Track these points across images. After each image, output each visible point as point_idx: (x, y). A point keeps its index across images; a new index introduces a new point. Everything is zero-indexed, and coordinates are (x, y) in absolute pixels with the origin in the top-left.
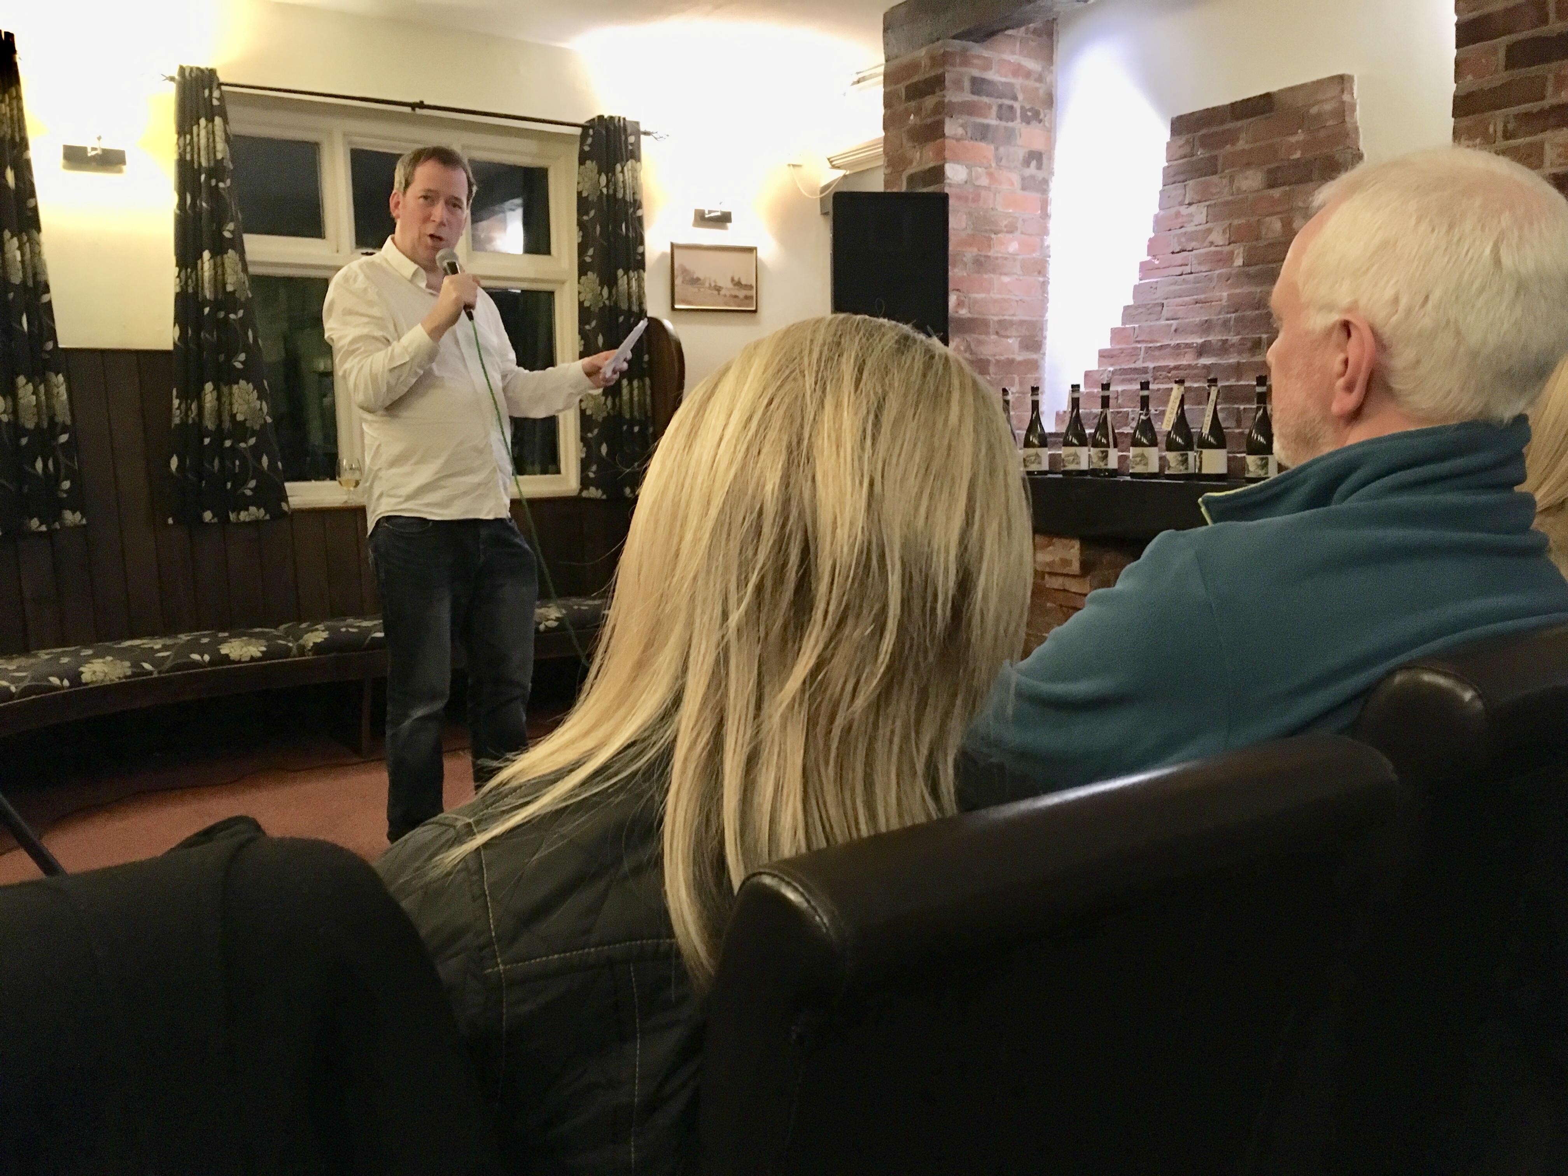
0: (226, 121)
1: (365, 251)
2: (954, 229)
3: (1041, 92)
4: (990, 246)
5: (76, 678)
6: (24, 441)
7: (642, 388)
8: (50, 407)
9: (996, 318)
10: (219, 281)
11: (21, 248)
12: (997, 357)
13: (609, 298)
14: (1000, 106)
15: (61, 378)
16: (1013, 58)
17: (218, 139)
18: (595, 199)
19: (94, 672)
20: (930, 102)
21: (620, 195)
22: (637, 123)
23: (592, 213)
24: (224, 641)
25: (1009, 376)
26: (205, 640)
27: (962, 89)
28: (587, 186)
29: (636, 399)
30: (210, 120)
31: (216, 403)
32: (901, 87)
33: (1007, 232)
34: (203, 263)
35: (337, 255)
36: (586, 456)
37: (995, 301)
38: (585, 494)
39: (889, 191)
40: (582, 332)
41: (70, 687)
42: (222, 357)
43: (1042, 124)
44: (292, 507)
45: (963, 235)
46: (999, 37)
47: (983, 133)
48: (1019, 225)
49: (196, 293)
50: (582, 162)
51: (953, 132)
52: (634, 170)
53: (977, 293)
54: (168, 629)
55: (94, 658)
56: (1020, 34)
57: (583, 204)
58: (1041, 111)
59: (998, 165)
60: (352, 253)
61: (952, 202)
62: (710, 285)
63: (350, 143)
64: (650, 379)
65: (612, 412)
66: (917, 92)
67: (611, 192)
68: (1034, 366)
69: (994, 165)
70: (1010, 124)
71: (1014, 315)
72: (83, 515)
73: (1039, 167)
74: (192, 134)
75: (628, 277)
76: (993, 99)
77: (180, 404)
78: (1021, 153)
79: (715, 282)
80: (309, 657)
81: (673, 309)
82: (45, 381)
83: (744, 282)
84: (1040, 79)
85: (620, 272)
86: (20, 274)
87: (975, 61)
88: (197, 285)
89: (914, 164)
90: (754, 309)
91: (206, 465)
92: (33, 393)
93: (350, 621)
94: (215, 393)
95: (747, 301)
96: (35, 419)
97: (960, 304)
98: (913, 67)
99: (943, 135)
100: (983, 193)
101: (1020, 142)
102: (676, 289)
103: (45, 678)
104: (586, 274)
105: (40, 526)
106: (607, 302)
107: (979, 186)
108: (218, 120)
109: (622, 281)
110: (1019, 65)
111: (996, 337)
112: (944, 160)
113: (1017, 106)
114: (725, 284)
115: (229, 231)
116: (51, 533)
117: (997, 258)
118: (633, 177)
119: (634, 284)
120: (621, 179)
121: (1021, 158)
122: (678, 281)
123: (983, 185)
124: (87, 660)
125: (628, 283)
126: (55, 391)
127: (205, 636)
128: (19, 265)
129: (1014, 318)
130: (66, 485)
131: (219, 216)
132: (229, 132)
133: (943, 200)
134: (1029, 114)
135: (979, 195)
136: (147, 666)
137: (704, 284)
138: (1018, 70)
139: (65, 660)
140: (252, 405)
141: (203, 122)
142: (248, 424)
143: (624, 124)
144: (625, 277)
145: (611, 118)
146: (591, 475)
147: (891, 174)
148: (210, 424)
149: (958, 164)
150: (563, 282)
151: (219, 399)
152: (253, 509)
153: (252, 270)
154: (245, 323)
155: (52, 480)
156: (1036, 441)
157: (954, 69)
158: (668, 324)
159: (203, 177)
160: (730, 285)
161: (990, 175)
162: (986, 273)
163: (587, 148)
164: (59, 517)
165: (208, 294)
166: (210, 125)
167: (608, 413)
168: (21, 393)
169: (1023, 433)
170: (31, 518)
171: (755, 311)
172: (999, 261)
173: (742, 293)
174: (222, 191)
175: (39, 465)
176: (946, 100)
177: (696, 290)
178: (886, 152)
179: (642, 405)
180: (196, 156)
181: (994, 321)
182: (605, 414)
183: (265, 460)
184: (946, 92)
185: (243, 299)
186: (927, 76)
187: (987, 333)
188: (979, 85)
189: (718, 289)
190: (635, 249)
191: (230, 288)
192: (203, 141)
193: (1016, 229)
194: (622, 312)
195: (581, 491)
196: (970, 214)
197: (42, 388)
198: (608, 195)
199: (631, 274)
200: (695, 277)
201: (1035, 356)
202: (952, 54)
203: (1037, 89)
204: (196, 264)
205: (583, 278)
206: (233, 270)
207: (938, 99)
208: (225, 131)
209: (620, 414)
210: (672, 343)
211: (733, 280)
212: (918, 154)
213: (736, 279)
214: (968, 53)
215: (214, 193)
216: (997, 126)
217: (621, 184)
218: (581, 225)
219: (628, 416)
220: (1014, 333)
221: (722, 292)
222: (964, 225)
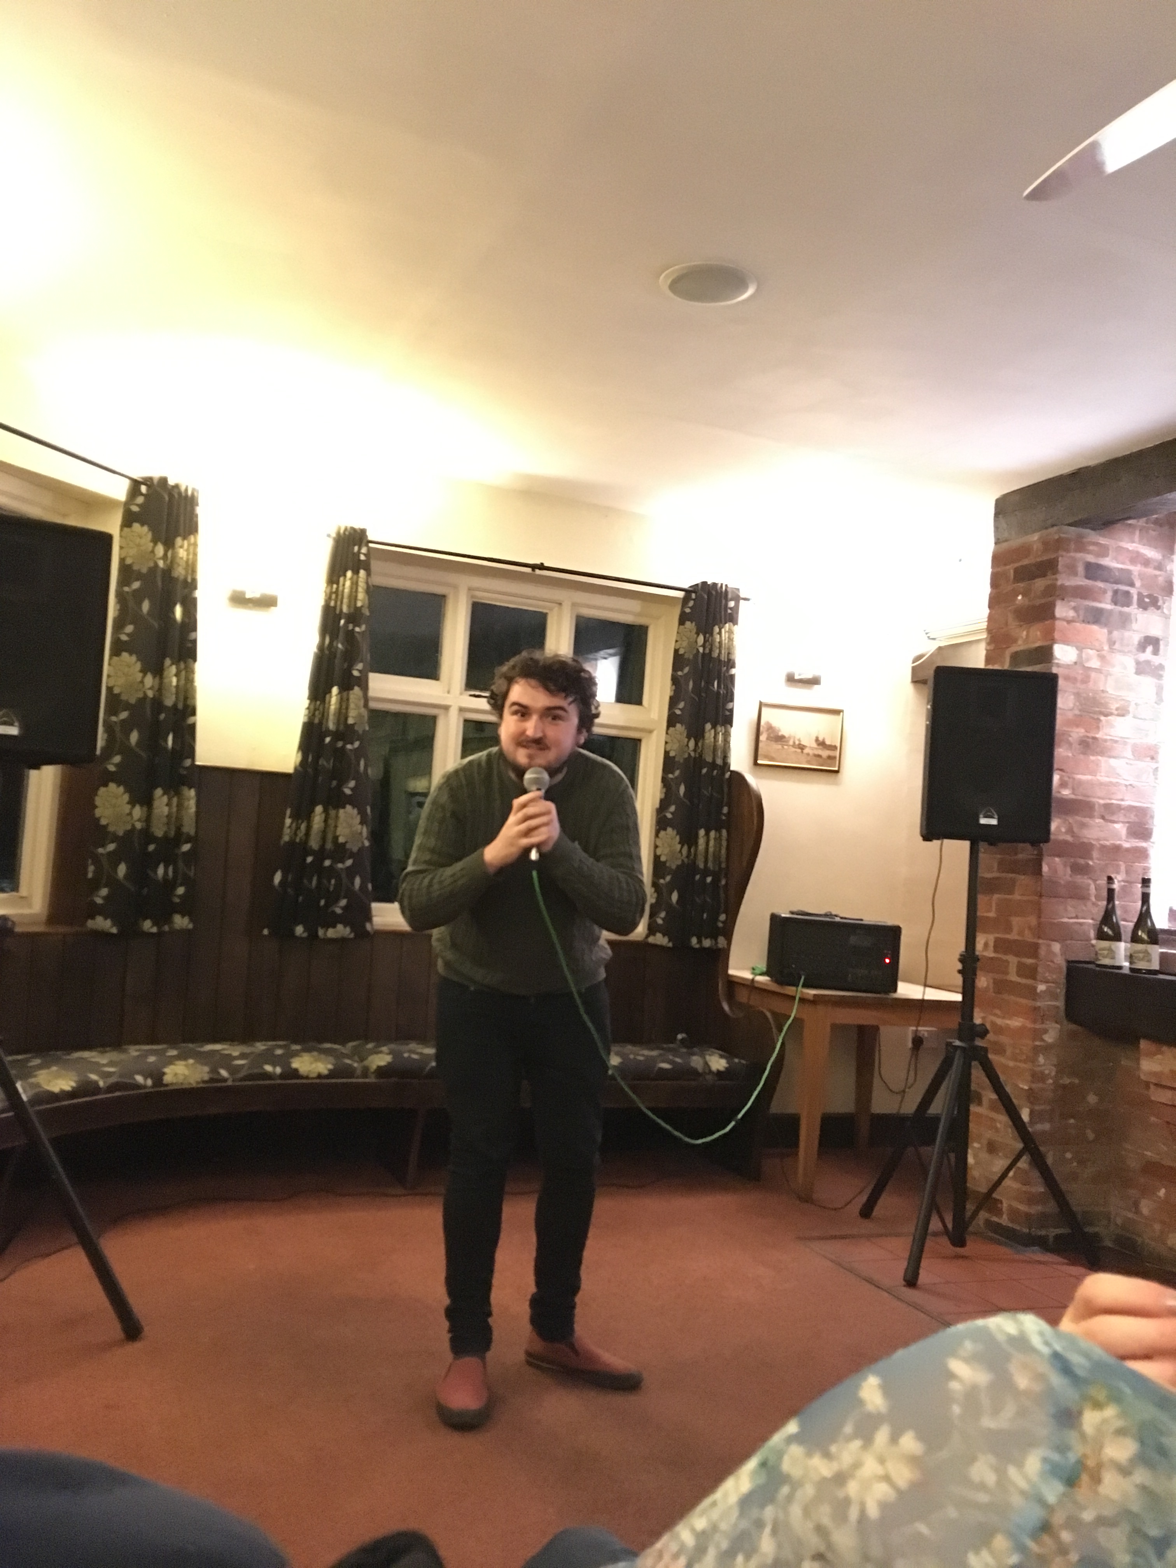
0: (369, 574)
1: (473, 693)
2: (1060, 709)
3: (1161, 579)
4: (1098, 728)
5: (158, 1077)
6: (151, 848)
7: (718, 839)
8: (179, 819)
9: (1102, 802)
10: (342, 713)
11: (177, 675)
12: (1102, 842)
13: (695, 750)
14: (1116, 592)
15: (192, 793)
16: (1131, 546)
17: (360, 589)
18: (691, 657)
19: (176, 1074)
20: (1040, 584)
21: (715, 654)
22: (738, 590)
23: (686, 670)
24: (296, 1054)
25: (1116, 862)
26: (279, 1052)
27: (1075, 574)
28: (685, 644)
29: (711, 850)
30: (356, 572)
31: (322, 824)
32: (1010, 569)
33: (1118, 715)
34: (331, 697)
35: (449, 695)
36: (656, 903)
37: (1101, 784)
38: (651, 940)
39: (990, 667)
40: (664, 780)
41: (153, 1087)
42: (334, 783)
43: (1159, 611)
44: (376, 927)
45: (1070, 715)
46: (1118, 526)
47: (1097, 617)
48: (1131, 709)
49: (321, 723)
50: (682, 622)
51: (1064, 615)
52: (730, 632)
53: (1082, 774)
54: (246, 1037)
55: (177, 1060)
56: (1140, 524)
57: (678, 660)
58: (1160, 598)
59: (1110, 648)
60: (461, 694)
61: (1061, 682)
62: (794, 743)
63: (472, 597)
64: (728, 832)
65: (686, 860)
66: (1026, 574)
67: (707, 651)
68: (1142, 854)
69: (1106, 648)
70: (1126, 609)
71: (1122, 800)
72: (191, 920)
73: (1156, 652)
74: (338, 583)
75: (715, 731)
76: (1108, 584)
77: (292, 823)
78: (1136, 638)
79: (799, 740)
80: (372, 1079)
81: (755, 763)
82: (178, 793)
83: (828, 742)
84: (1160, 567)
85: (708, 726)
86: (173, 698)
87: (1091, 548)
88: (323, 715)
89: (1020, 642)
90: (836, 769)
91: (305, 881)
92: (167, 805)
93: (413, 1046)
94: (323, 816)
95: (829, 761)
96: (165, 829)
97: (1063, 784)
98: (1024, 551)
99: (1053, 617)
100: (1093, 675)
101: (1135, 626)
102: (761, 745)
103: (131, 1076)
104: (674, 726)
105: (151, 927)
106: (692, 754)
107: (1089, 668)
108: (362, 573)
109: (709, 734)
110: (1138, 552)
111: (1101, 821)
112: (1054, 641)
113: (1134, 591)
114: (809, 742)
115: (357, 670)
116: (160, 934)
117: (1106, 741)
118: (729, 638)
119: (720, 737)
120: (718, 640)
121: (1136, 642)
122: (763, 738)
123: (1093, 666)
124: (171, 1061)
125: (715, 738)
126: (186, 804)
127: (280, 1047)
128: (174, 690)
129: (1122, 803)
130: (181, 890)
131: (350, 656)
132: (370, 584)
133: (1052, 679)
134: (1147, 600)
135: (1088, 677)
136: (224, 1073)
137: (788, 741)
138: (1136, 558)
139: (152, 1059)
140: (354, 829)
141: (349, 574)
142: (348, 846)
143: (726, 590)
144: (713, 731)
145: (715, 585)
146: (660, 921)
147: (994, 649)
148: (314, 844)
149: (1068, 645)
150: (650, 732)
151: (326, 821)
152: (340, 927)
153: (373, 705)
154: (359, 753)
155: (169, 885)
156: (1145, 937)
157: (1068, 555)
158: (751, 779)
159: (342, 622)
160: (814, 745)
161: (1102, 658)
162: (1093, 755)
163: (688, 610)
164: (168, 920)
165: (331, 726)
166: (355, 577)
167: (683, 861)
168: (156, 804)
169: (1131, 925)
170: (145, 918)
171: (837, 772)
172: (1108, 743)
173: (825, 753)
174: (356, 635)
175: (161, 871)
176: (1059, 583)
177: (780, 747)
178: (989, 630)
179: (717, 856)
180: (339, 603)
181: (1099, 804)
182: (679, 862)
183: (357, 881)
184: (1058, 576)
185: (361, 732)
186: (1039, 560)
187: (1091, 817)
188: (1094, 571)
189: (802, 747)
190: (724, 704)
191: (351, 721)
192: (347, 591)
193: (1128, 712)
194: (706, 764)
195: (647, 936)
196: (1077, 695)
197: (175, 800)
198: (704, 654)
199: (719, 728)
200: (780, 734)
201: (1144, 844)
202: (1068, 540)
203: (1156, 576)
204: (324, 697)
205: (671, 729)
206: (356, 705)
207: (1049, 582)
208: (367, 583)
209: (694, 862)
210: (753, 799)
211: (817, 740)
212: (1025, 633)
213: (821, 739)
214: (1085, 540)
215: (350, 636)
216: (1112, 610)
217: (717, 644)
218: (675, 680)
219: (701, 866)
220: (1121, 819)
221: (806, 751)
222: (1071, 705)
